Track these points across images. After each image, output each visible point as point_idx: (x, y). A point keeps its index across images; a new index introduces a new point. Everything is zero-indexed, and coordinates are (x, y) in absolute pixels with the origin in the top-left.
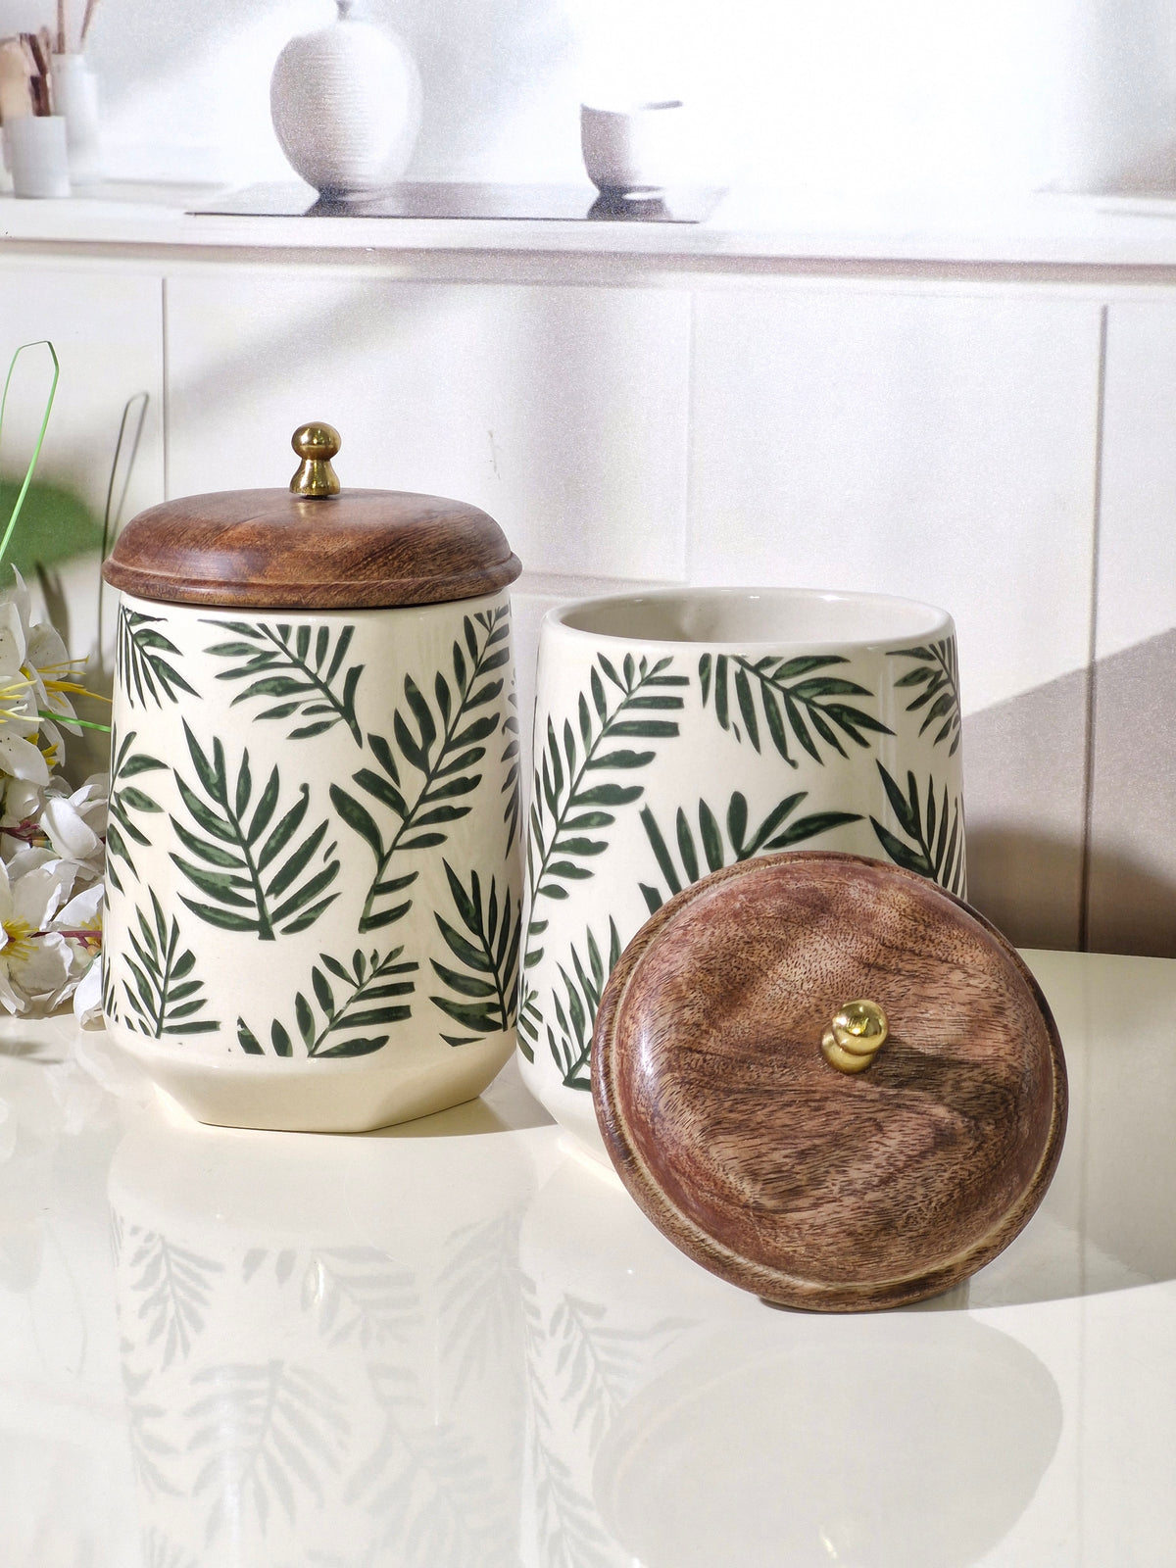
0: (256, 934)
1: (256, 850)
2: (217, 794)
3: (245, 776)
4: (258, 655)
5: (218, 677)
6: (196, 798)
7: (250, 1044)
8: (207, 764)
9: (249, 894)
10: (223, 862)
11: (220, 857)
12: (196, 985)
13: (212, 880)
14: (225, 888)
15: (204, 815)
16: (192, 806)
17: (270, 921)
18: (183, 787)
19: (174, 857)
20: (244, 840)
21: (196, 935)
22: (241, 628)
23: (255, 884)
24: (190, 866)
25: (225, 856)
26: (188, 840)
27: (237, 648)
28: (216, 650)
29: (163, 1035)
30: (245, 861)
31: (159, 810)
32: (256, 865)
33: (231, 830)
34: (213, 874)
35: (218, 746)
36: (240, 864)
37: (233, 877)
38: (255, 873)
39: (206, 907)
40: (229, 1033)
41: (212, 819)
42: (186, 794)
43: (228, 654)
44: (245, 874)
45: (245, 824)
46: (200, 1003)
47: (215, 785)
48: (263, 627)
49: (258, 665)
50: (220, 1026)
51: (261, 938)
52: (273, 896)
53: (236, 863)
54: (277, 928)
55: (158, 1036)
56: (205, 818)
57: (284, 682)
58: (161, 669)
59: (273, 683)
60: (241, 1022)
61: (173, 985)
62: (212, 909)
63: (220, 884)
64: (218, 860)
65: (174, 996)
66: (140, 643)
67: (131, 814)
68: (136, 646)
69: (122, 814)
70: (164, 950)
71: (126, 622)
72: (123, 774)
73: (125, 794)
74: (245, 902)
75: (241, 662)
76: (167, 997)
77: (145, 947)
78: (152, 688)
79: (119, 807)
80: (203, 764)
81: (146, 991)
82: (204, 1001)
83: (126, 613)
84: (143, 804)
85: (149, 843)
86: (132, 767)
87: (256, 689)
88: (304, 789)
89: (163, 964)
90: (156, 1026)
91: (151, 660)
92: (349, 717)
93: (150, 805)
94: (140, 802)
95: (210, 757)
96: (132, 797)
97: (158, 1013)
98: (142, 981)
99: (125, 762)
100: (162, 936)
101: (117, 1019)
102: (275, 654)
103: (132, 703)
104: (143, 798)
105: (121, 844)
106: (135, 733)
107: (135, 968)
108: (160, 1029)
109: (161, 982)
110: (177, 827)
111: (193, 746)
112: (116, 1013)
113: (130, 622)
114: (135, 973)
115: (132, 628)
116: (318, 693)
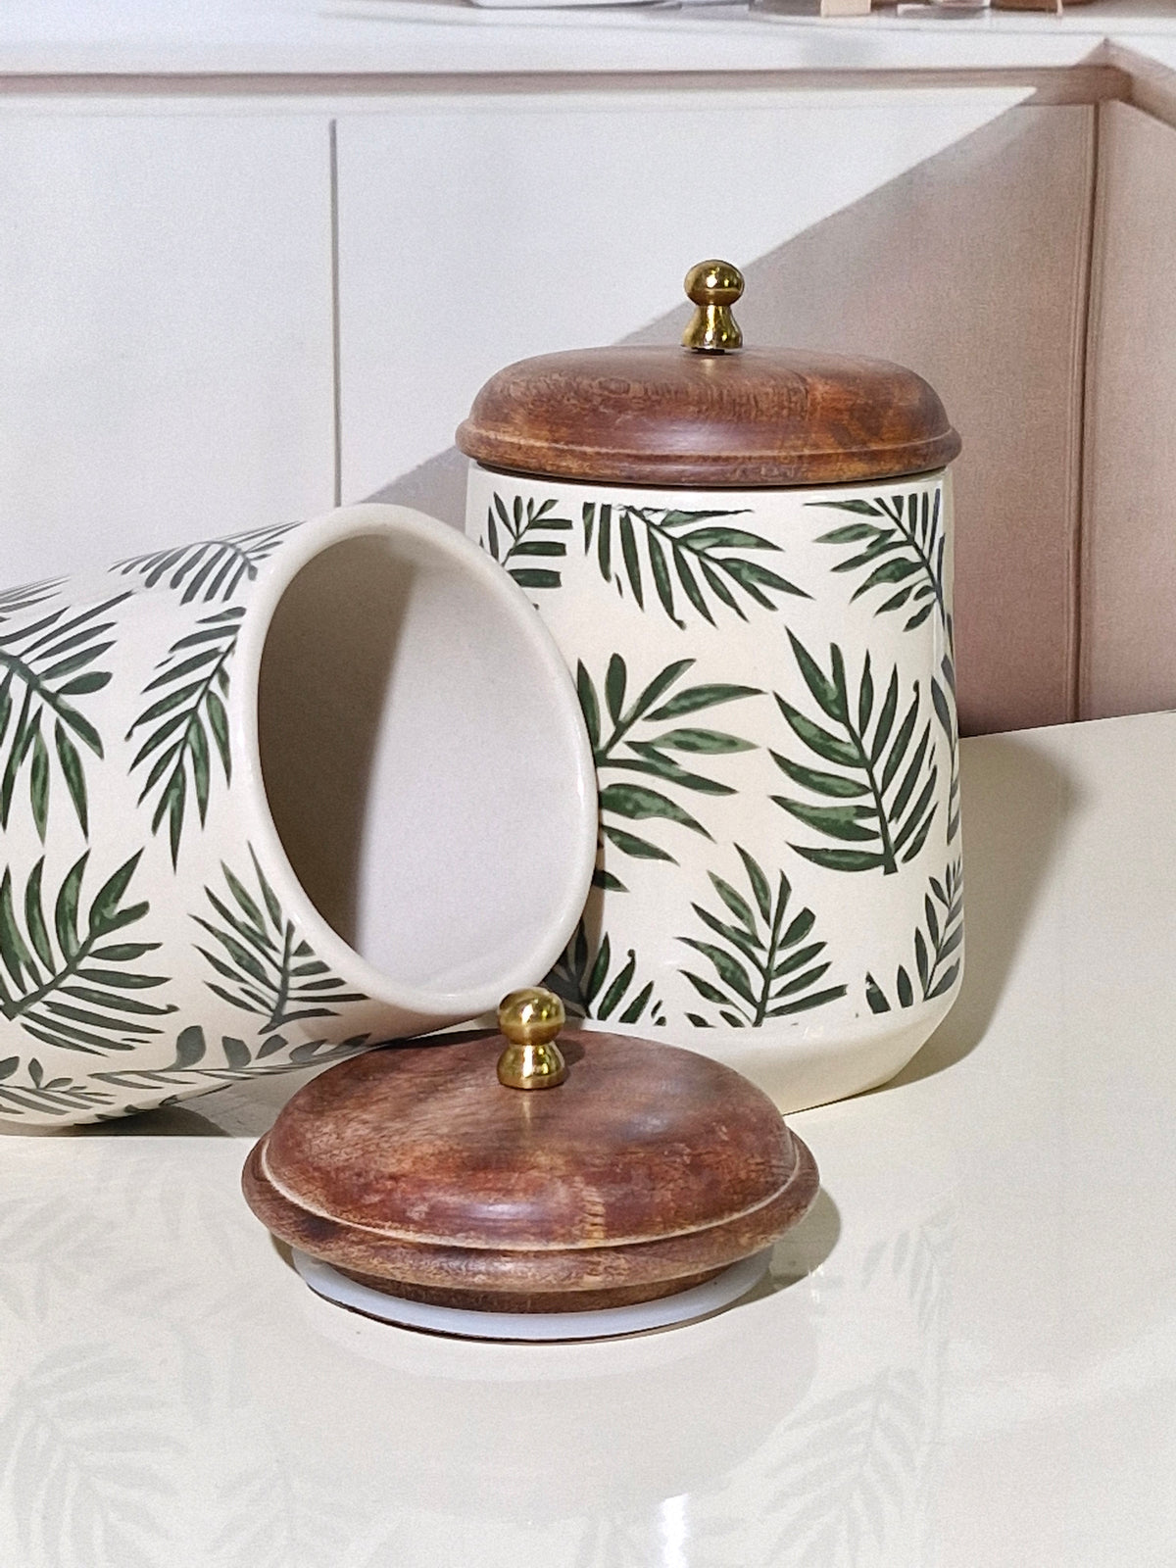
0: (881, 869)
1: (879, 770)
2: (837, 711)
3: (867, 682)
4: (877, 537)
5: (834, 570)
6: (809, 722)
7: (877, 1003)
8: (823, 679)
9: (872, 824)
10: (845, 792)
11: (842, 787)
12: (819, 947)
13: (834, 816)
14: (849, 823)
15: (821, 741)
16: (804, 733)
17: (893, 850)
18: (789, 712)
19: (778, 800)
20: (867, 761)
21: (813, 887)
22: (857, 505)
23: (878, 811)
24: (804, 806)
25: (847, 784)
26: (800, 774)
27: (855, 532)
28: (830, 537)
29: (766, 1021)
30: (869, 785)
31: (750, 746)
32: (879, 788)
33: (854, 752)
34: (835, 809)
35: (836, 654)
36: (863, 790)
37: (858, 807)
38: (878, 797)
39: (828, 851)
40: (858, 991)
41: (831, 743)
42: (795, 721)
43: (847, 540)
44: (868, 801)
45: (868, 742)
46: (822, 969)
47: (835, 701)
48: (879, 501)
49: (876, 549)
50: (848, 990)
51: (885, 873)
52: (894, 821)
53: (859, 791)
54: (898, 857)
55: (757, 1023)
56: (822, 744)
57: (899, 563)
58: (745, 574)
59: (891, 568)
60: (870, 979)
61: (781, 956)
62: (833, 852)
63: (843, 819)
64: (840, 790)
65: (784, 969)
66: (697, 546)
67: (689, 762)
68: (685, 553)
69: (660, 765)
70: (766, 917)
71: (649, 524)
72: (660, 715)
73: (666, 739)
74: (870, 835)
75: (860, 547)
76: (773, 974)
77: (729, 919)
78: (728, 599)
79: (651, 759)
80: (818, 679)
81: (733, 973)
82: (827, 965)
83: (645, 513)
84: (716, 745)
85: (731, 791)
86: (685, 703)
87: (876, 578)
88: (916, 687)
89: (765, 934)
90: (753, 1012)
91: (723, 563)
92: (939, 596)
93: (731, 744)
94: (709, 743)
95: (827, 669)
96: (690, 741)
97: (758, 996)
98: (725, 962)
99: (662, 701)
100: (763, 901)
101: (661, 1022)
102: (892, 532)
103: (680, 624)
104: (717, 736)
105: (660, 804)
106: (691, 661)
107: (711, 951)
108: (761, 1015)
109: (762, 957)
110: (783, 762)
111: (803, 659)
112: (658, 1015)
113: (664, 523)
114: (711, 956)
115: (669, 531)
116: (923, 572)
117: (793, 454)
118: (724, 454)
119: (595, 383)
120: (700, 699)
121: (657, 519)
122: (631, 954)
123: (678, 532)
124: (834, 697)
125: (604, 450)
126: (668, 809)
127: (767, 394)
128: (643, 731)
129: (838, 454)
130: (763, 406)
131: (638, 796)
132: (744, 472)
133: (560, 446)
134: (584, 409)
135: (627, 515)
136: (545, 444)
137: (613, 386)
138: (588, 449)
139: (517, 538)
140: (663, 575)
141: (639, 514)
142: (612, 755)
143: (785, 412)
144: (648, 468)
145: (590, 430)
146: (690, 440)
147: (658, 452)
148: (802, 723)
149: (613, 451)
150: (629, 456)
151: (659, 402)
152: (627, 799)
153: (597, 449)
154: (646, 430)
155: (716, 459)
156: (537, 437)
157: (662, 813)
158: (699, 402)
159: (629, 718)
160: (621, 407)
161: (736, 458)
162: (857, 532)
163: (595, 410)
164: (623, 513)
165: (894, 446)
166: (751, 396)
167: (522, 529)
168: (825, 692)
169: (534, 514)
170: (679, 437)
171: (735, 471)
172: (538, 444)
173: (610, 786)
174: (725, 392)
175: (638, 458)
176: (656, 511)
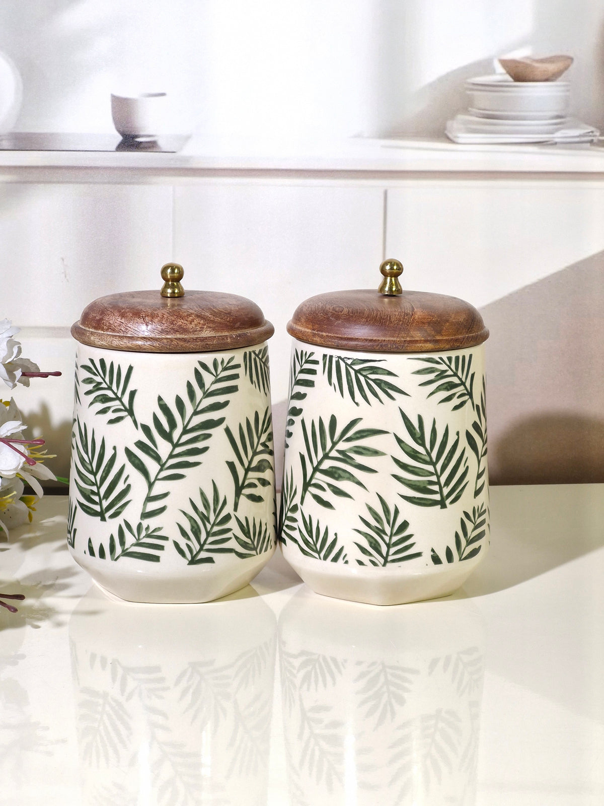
0: (439, 506)
1: (439, 466)
2: (420, 442)
3: (434, 431)
4: (439, 373)
5: (420, 385)
6: (408, 445)
7: (436, 560)
8: (414, 428)
9: (436, 488)
10: (423, 474)
11: (422, 472)
12: (410, 536)
13: (418, 484)
14: (425, 487)
16: (406, 450)
17: (445, 499)
18: (399, 441)
19: (395, 476)
20: (434, 462)
21: (408, 511)
22: (431, 360)
23: (438, 483)
24: (405, 479)
25: (424, 471)
26: (404, 466)
27: (429, 370)
28: (419, 372)
29: (388, 565)
30: (434, 472)
31: (383, 454)
32: (439, 473)
33: (427, 459)
34: (419, 481)
35: (420, 419)
36: (431, 474)
37: (428, 481)
38: (438, 477)
39: (415, 498)
40: (427, 557)
41: (418, 454)
42: (402, 445)
43: (425, 374)
44: (434, 478)
45: (434, 455)
46: (412, 545)
47: (419, 438)
48: (441, 358)
49: (440, 377)
50: (422, 554)
51: (441, 508)
52: (446, 487)
54: (448, 502)
55: (384, 565)
56: (414, 455)
57: (450, 383)
58: (383, 385)
59: (446, 385)
60: (433, 550)
61: (395, 539)
62: (418, 498)
63: (422, 485)
64: (421, 474)
65: (396, 544)
66: (364, 373)
67: (360, 459)
68: (359, 375)
69: (348, 460)
70: (388, 522)
71: (346, 364)
72: (349, 440)
73: (351, 450)
74: (434, 492)
75: (432, 376)
76: (391, 546)
77: (373, 523)
78: (376, 395)
79: (345, 457)
80: (412, 429)
81: (375, 544)
82: (414, 544)
83: (345, 359)
84: (370, 452)
85: (376, 472)
86: (358, 435)
87: (438, 389)
88: (458, 434)
89: (388, 529)
90: (382, 561)
91: (374, 381)
92: (471, 397)
93: (376, 453)
94: (367, 452)
95: (416, 424)
96: (360, 451)
97: (384, 554)
98: (372, 540)
99: (350, 434)
100: (387, 516)
101: (346, 562)
102: (446, 371)
103: (357, 404)
104: (371, 450)
105: (348, 475)
106: (361, 419)
107: (366, 535)
108: (386, 562)
109: (387, 539)
110: (397, 461)
111: (406, 421)
112: (345, 559)
113: (353, 364)
114: (366, 537)
115: (354, 367)
116: (462, 387)
117: (402, 339)
118: (374, 339)
119: (331, 308)
120: (364, 434)
121: (349, 362)
122: (336, 534)
123: (357, 367)
124: (419, 436)
125: (330, 335)
126: (351, 477)
127: (395, 315)
128: (342, 446)
129: (421, 340)
130: (392, 320)
131: (340, 472)
132: (381, 346)
133: (315, 332)
134: (324, 318)
135: (338, 360)
136: (310, 331)
137: (337, 309)
138: (324, 334)
139: (301, 367)
140: (351, 384)
141: (343, 359)
142: (331, 455)
143: (401, 323)
144: (345, 342)
145: (326, 326)
146: (361, 332)
147: (349, 336)
148: (406, 446)
149: (332, 335)
150: (338, 337)
151: (352, 316)
152: (335, 472)
153: (327, 334)
154: (345, 327)
155: (371, 340)
156: (308, 328)
157: (348, 479)
158: (368, 317)
159: (337, 440)
160: (338, 317)
161: (379, 340)
162: (430, 371)
163: (328, 319)
164: (337, 359)
165: (447, 338)
166: (389, 316)
167: (303, 364)
168: (415, 434)
169: (307, 358)
170: (357, 331)
171: (378, 345)
172: (308, 330)
173: (330, 467)
174: (379, 314)
175: (341, 339)
176: (349, 359)
